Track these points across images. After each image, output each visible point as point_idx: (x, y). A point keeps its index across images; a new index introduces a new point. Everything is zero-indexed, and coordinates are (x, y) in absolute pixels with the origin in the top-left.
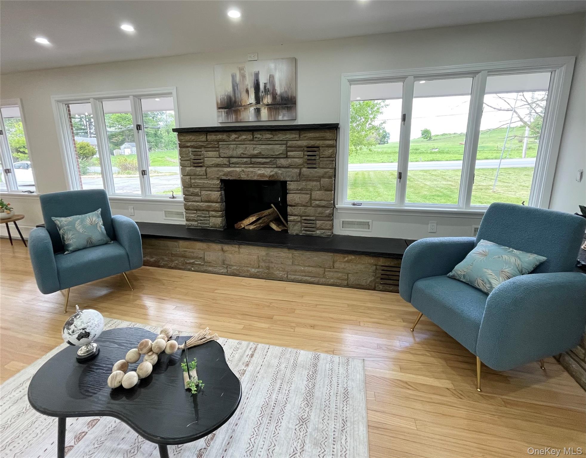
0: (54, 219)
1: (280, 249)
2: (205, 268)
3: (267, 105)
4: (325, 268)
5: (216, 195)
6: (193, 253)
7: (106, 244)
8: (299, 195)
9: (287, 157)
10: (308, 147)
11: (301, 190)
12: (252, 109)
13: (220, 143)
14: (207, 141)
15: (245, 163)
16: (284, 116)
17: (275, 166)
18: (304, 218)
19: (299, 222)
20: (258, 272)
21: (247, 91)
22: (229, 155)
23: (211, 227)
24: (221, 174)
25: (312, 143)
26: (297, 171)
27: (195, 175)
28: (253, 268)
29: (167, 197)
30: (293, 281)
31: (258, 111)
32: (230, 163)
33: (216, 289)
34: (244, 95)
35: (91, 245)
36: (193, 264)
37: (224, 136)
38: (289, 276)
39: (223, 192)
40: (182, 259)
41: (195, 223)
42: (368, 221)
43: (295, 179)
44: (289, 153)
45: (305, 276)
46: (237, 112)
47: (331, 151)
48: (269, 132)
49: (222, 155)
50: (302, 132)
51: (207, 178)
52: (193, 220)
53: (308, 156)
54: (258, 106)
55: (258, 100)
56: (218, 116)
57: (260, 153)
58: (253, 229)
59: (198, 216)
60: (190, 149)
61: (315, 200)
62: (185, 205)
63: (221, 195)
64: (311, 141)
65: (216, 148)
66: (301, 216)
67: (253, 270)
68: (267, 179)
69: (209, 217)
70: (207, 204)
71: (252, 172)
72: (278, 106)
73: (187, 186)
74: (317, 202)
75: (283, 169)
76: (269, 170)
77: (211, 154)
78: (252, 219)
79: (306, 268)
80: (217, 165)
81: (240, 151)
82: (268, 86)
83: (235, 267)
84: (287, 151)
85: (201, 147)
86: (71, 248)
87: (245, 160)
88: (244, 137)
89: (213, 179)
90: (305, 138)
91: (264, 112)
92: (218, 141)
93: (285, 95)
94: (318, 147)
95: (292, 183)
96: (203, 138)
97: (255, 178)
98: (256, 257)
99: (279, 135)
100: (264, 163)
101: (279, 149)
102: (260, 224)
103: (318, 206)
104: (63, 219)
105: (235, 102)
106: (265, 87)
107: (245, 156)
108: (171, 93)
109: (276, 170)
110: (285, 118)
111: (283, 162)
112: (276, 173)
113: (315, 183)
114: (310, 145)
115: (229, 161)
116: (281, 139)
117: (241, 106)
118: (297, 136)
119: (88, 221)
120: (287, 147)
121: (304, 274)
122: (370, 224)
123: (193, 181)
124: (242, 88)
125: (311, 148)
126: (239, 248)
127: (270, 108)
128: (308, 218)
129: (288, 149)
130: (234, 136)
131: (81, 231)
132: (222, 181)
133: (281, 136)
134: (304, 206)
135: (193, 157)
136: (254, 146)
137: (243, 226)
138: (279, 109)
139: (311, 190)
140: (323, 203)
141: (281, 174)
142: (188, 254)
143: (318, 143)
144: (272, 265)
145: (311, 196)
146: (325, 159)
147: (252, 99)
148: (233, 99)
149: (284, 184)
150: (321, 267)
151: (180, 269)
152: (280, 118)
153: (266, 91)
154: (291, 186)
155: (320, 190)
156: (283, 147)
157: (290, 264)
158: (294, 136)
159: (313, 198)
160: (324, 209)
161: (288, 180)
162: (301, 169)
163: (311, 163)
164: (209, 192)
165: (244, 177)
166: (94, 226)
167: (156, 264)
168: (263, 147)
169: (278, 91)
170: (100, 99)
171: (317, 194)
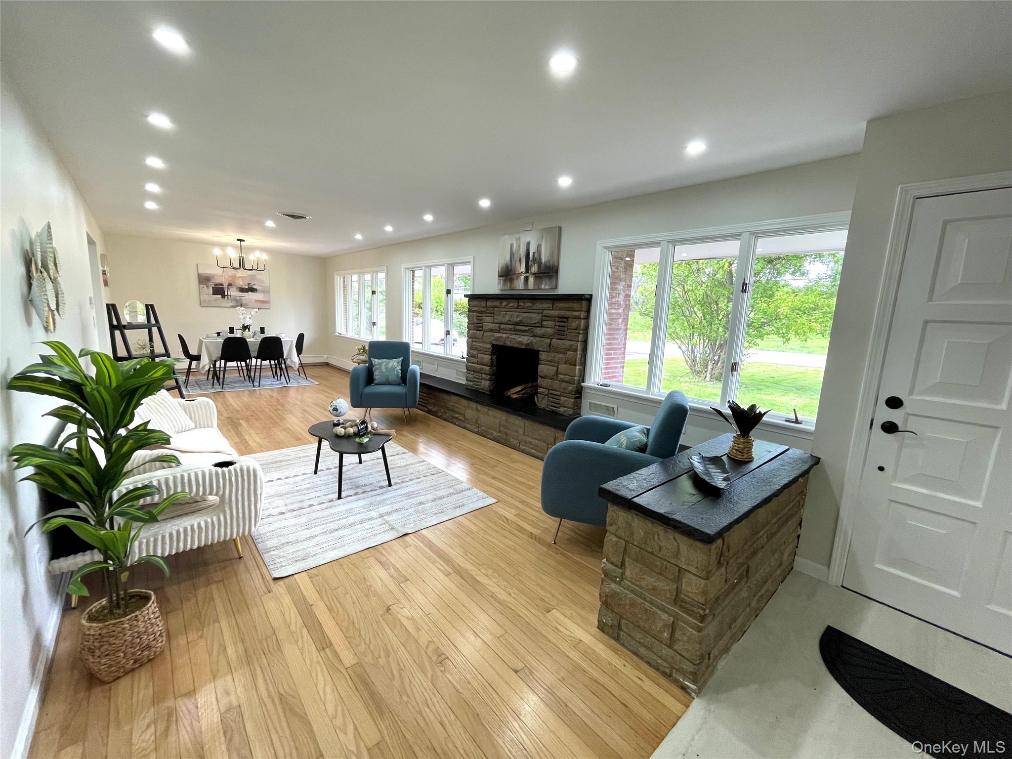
0: (372, 359)
1: (516, 417)
2: (464, 425)
3: (534, 274)
4: (548, 444)
5: (487, 358)
6: (459, 408)
7: (399, 385)
8: (547, 367)
9: (542, 326)
10: (559, 317)
11: (550, 361)
12: (522, 277)
13: (495, 309)
14: (486, 307)
15: (510, 330)
16: (546, 285)
17: (532, 334)
18: (551, 392)
19: (546, 395)
20: (499, 436)
21: (520, 260)
22: (500, 322)
23: (482, 389)
24: (492, 339)
25: (562, 313)
26: (548, 341)
27: (475, 338)
28: (496, 431)
29: (458, 357)
30: (524, 452)
31: (526, 279)
32: (500, 329)
33: (459, 440)
34: (518, 263)
35: (388, 383)
36: (457, 418)
37: (497, 303)
38: (521, 446)
39: (494, 357)
40: (451, 413)
41: (471, 384)
42: (613, 406)
43: (545, 350)
44: (545, 323)
45: (533, 449)
46: (511, 280)
47: (577, 323)
48: (531, 301)
49: (496, 321)
50: (555, 302)
51: (483, 342)
52: (470, 381)
53: (559, 326)
54: (527, 275)
55: (528, 268)
56: (498, 284)
57: (521, 321)
58: (515, 398)
59: (474, 377)
60: (475, 314)
61: (560, 374)
62: (467, 365)
63: (491, 359)
64: (562, 312)
65: (492, 314)
66: (549, 390)
67: (495, 433)
68: (524, 347)
69: (481, 379)
70: (481, 366)
71: (514, 339)
72: (542, 275)
73: (471, 347)
74: (562, 376)
75: (538, 339)
76: (526, 338)
77: (488, 319)
78: (519, 388)
79: (533, 440)
80: (491, 330)
81: (507, 318)
82: (536, 256)
83: (484, 428)
84: (542, 321)
85: (481, 312)
86: (375, 382)
87: (510, 327)
88: (511, 305)
89: (487, 343)
90: (557, 308)
91: (531, 280)
92: (494, 307)
93: (548, 265)
94: (568, 318)
95: (543, 353)
96: (483, 304)
97: (516, 346)
98: (498, 421)
99: (538, 304)
100: (524, 331)
101: (536, 317)
102: (523, 394)
103: (562, 381)
104: (377, 360)
105: (511, 271)
106: (534, 256)
107: (510, 323)
108: (470, 262)
109: (532, 339)
110: (547, 287)
111: (539, 331)
112: (531, 342)
113: (561, 356)
114: (560, 316)
115: (500, 326)
116: (538, 308)
117: (515, 274)
118: (551, 306)
119: (390, 365)
120: (542, 316)
121: (532, 446)
122: (615, 409)
123: (474, 344)
124: (517, 258)
125: (563, 319)
126: (488, 410)
127: (536, 277)
128: (554, 392)
129: (544, 318)
130: (504, 303)
131: (384, 371)
132: (494, 346)
133: (539, 305)
134: (552, 379)
135: (476, 321)
136: (518, 313)
137: (509, 394)
138: (542, 277)
139: (558, 362)
140: (567, 378)
141: (536, 343)
142: (455, 409)
143: (568, 313)
144: (509, 432)
145: (557, 369)
146: (572, 331)
147: (523, 269)
148: (510, 267)
149: (537, 353)
150: (544, 442)
151: (450, 422)
152: (543, 287)
153: (534, 260)
154: (543, 356)
155: (565, 363)
156: (539, 317)
157: (522, 433)
158: (548, 305)
159: (559, 371)
160: (568, 384)
161: (541, 349)
162: (552, 339)
163: (560, 334)
164: (483, 355)
165: (508, 343)
166: (393, 369)
167: (435, 414)
168: (525, 315)
169: (544, 259)
170: (430, 267)
171: (563, 367)
